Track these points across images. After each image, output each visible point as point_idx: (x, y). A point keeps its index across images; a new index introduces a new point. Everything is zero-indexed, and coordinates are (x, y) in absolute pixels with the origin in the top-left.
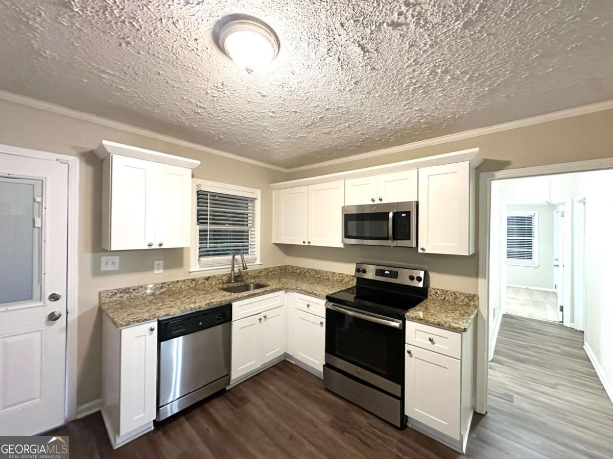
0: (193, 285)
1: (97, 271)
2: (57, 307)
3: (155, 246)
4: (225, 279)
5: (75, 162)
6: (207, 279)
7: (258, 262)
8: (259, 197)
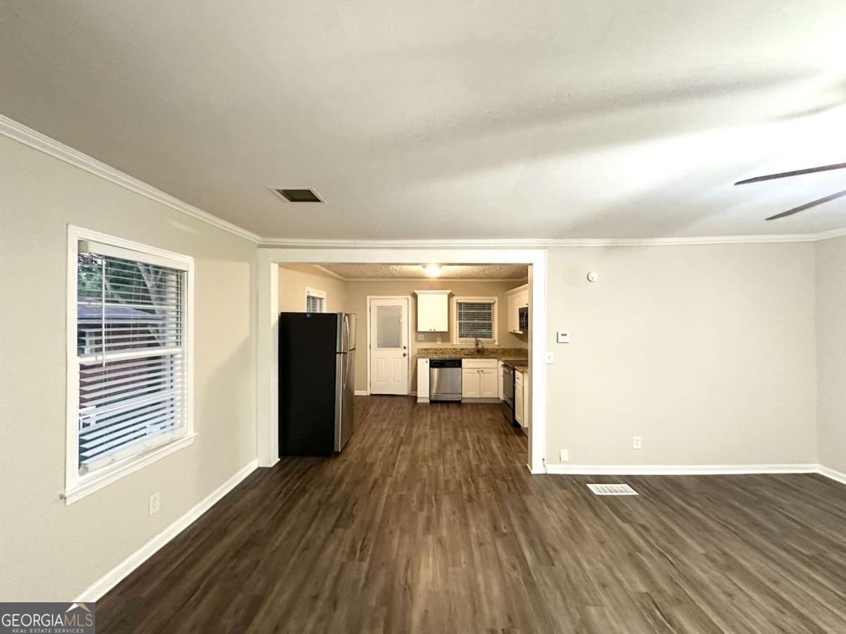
0: (455, 351)
1: (417, 340)
2: (406, 351)
3: (433, 330)
4: (473, 351)
5: (410, 298)
6: (462, 349)
7: (496, 343)
8: (497, 302)
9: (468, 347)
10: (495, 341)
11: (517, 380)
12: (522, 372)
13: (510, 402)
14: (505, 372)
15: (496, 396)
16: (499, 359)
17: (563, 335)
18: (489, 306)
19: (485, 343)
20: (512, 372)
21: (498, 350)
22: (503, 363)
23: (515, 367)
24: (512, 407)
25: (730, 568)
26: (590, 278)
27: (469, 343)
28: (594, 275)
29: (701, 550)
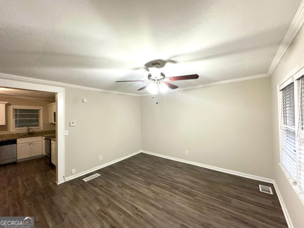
4: (25, 134)
6: (17, 134)
7: (42, 129)
8: (42, 109)
9: (22, 132)
10: (41, 128)
11: (52, 145)
12: (54, 141)
13: (48, 155)
14: (46, 142)
15: (42, 154)
16: (42, 136)
17: (72, 123)
18: (37, 111)
19: (34, 129)
20: (49, 141)
21: (43, 132)
22: (44, 138)
23: (51, 139)
24: (49, 157)
25: (123, 187)
26: (84, 101)
27: (24, 130)
28: (85, 100)
29: (116, 185)
